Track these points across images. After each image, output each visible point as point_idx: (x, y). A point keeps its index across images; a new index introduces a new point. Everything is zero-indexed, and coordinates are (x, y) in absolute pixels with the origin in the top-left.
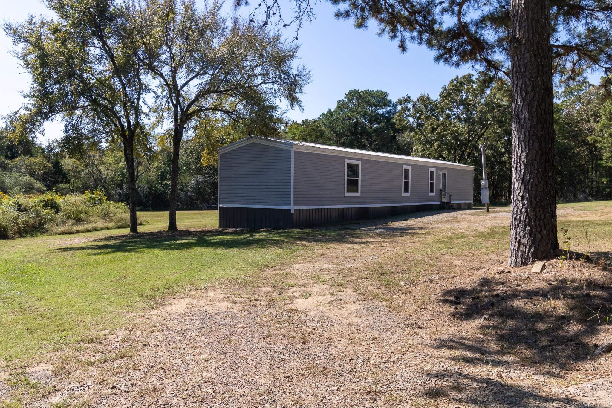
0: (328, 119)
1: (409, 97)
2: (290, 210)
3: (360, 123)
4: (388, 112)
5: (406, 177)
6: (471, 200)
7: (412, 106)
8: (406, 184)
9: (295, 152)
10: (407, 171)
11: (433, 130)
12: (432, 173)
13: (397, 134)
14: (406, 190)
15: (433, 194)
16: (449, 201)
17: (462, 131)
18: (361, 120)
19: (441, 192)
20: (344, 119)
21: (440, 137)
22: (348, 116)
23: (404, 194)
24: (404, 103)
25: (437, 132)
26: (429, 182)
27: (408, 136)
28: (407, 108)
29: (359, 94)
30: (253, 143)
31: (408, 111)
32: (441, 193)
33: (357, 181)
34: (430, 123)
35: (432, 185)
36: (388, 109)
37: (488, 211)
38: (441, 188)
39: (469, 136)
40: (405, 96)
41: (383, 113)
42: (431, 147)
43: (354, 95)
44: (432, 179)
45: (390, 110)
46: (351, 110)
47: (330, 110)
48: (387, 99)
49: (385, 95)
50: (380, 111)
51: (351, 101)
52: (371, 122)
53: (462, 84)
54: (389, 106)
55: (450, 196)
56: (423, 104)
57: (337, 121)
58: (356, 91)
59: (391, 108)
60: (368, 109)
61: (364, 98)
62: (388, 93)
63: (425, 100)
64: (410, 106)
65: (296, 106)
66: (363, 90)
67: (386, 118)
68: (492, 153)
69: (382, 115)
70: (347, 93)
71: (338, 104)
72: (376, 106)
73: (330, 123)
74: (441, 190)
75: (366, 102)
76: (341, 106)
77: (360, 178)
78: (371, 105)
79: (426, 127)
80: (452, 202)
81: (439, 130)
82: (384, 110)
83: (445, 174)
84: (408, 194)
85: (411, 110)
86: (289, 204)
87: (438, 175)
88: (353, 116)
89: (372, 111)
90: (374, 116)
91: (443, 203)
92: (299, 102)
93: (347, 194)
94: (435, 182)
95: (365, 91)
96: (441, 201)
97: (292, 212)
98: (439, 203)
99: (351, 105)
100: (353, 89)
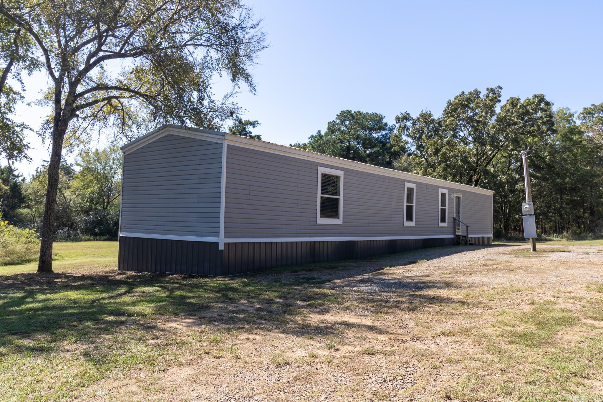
0: (317, 142)
1: (409, 115)
2: (217, 244)
3: (353, 147)
4: (384, 136)
5: (410, 199)
6: (490, 233)
7: (411, 125)
8: (410, 209)
9: (229, 147)
10: (410, 190)
11: (437, 151)
12: (443, 195)
13: (393, 160)
14: (409, 217)
15: (445, 225)
16: (465, 234)
17: (469, 154)
18: (353, 143)
19: (456, 222)
20: (334, 142)
21: (446, 158)
22: (339, 139)
23: (407, 224)
24: (403, 121)
25: (441, 153)
26: (440, 207)
27: (406, 161)
28: (405, 126)
29: (352, 115)
30: (169, 135)
31: (407, 130)
32: (454, 223)
33: (337, 200)
34: (433, 142)
35: (443, 211)
36: (384, 133)
37: (535, 249)
38: (455, 217)
39: (478, 160)
40: (403, 112)
41: (379, 138)
42: (434, 171)
43: (346, 117)
44: (443, 203)
45: (386, 134)
46: (342, 132)
47: (319, 131)
48: (382, 123)
49: (381, 118)
50: (375, 135)
51: (343, 122)
52: (364, 146)
53: (469, 100)
54: (384, 130)
55: (467, 227)
56: (425, 122)
57: (327, 144)
58: (349, 112)
59: (387, 132)
60: (362, 133)
61: (357, 120)
62: (383, 116)
63: (426, 118)
64: (409, 124)
65: (242, 83)
66: (356, 111)
67: (382, 142)
68: (506, 178)
69: (377, 139)
70: (339, 114)
71: (328, 126)
72: (371, 129)
73: (320, 146)
74: (454, 219)
75: (359, 124)
76: (332, 128)
77: (341, 197)
78: (365, 128)
79: (428, 148)
80: (470, 236)
81: (444, 150)
82: (380, 134)
83: (459, 198)
84: (412, 224)
85: (411, 129)
86: (217, 234)
87: (451, 199)
88: (345, 139)
89: (366, 135)
90: (368, 139)
91: (458, 237)
92: (247, 77)
93: (321, 221)
94: (447, 208)
95: (358, 112)
96: (455, 235)
97: (222, 247)
98: (452, 236)
99: (343, 128)
100: (345, 110)
